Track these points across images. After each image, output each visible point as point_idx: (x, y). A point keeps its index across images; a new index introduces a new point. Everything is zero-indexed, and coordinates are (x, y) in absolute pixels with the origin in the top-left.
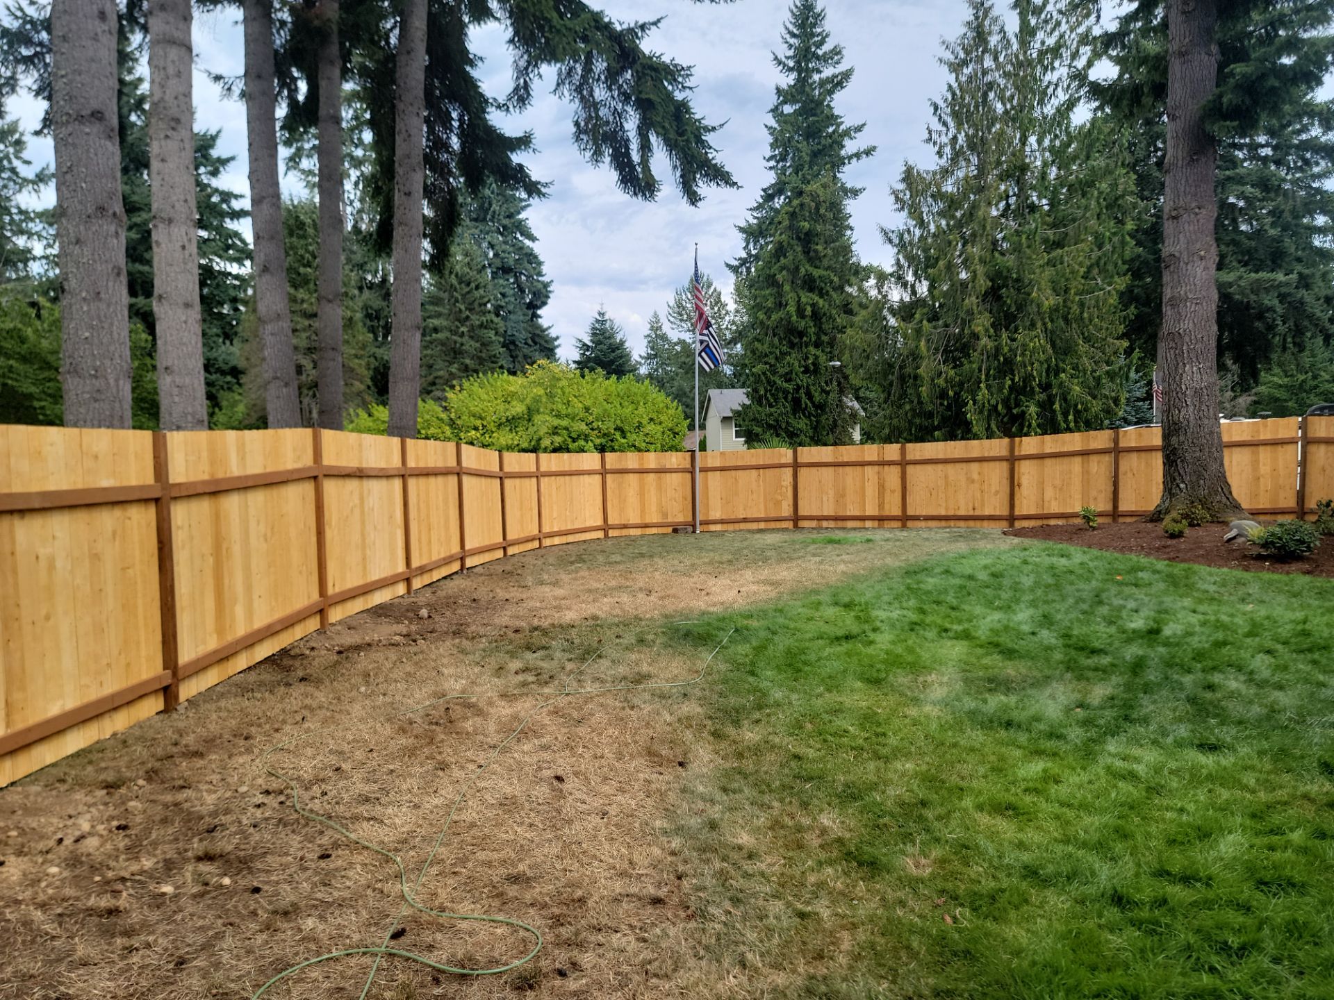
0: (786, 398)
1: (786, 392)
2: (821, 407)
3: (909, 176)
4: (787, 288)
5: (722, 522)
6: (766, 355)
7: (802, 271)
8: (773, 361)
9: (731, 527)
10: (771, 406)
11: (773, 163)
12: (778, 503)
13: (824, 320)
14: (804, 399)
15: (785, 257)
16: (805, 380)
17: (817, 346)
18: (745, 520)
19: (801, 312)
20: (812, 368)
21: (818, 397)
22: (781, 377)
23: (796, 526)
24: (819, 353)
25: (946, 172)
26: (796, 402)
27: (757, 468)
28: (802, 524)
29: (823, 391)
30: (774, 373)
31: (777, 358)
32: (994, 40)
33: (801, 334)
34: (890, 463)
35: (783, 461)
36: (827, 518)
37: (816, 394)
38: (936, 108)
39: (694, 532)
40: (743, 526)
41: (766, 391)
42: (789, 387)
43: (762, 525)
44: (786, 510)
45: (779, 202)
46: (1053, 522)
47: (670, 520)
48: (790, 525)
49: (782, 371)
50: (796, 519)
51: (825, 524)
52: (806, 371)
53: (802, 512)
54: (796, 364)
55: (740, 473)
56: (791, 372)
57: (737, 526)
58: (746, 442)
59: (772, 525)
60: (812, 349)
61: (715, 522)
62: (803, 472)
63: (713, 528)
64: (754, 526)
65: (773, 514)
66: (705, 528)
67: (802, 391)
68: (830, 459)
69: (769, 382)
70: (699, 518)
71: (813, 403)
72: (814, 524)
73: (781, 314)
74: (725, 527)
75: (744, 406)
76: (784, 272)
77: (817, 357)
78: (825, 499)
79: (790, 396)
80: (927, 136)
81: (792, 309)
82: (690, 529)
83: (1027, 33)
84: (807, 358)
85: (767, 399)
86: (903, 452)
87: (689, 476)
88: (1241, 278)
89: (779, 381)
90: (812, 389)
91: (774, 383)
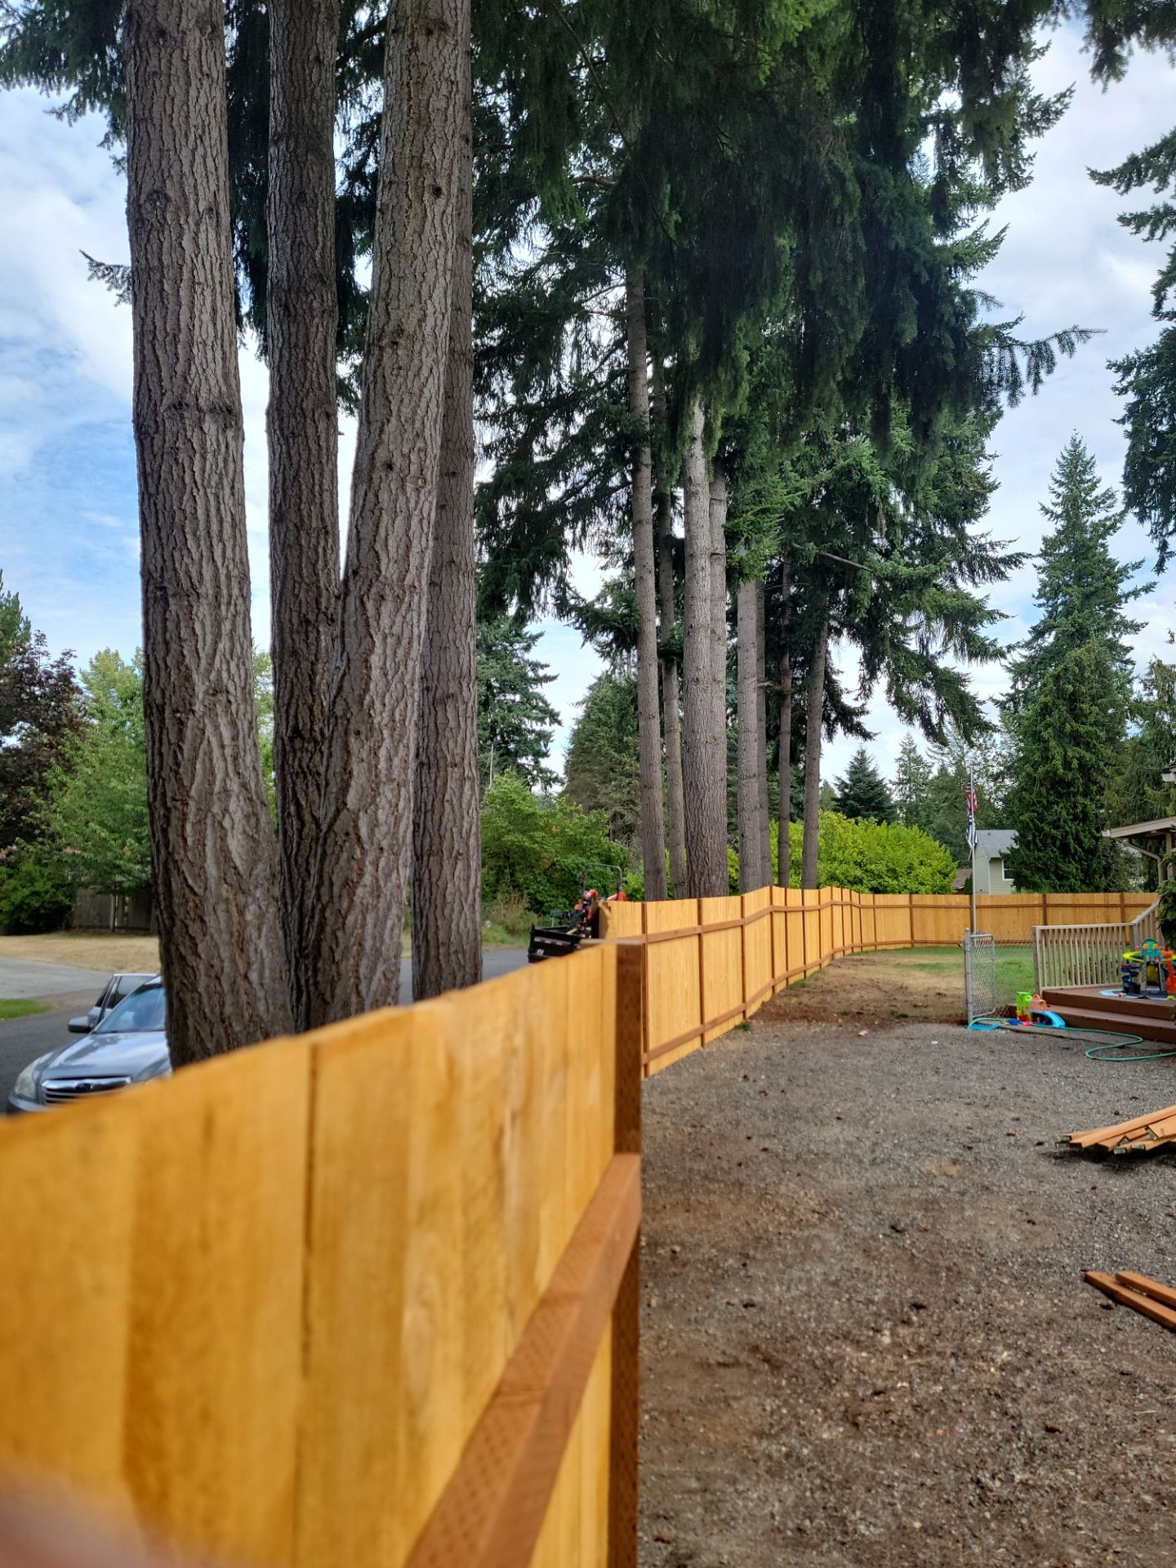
0: (1054, 844)
1: (1054, 838)
2: (1092, 852)
6: (1034, 804)
7: (1068, 727)
8: (1040, 810)
10: (1039, 850)
11: (1043, 601)
13: (1092, 771)
14: (1072, 845)
15: (1051, 715)
16: (1073, 827)
17: (1085, 796)
19: (1067, 764)
20: (1080, 816)
21: (1087, 843)
22: (1049, 824)
24: (1088, 802)
26: (1064, 849)
29: (1093, 837)
30: (1042, 820)
31: (1044, 807)
33: (1069, 784)
37: (1086, 840)
41: (1034, 836)
42: (1058, 833)
45: (1050, 639)
49: (1050, 818)
54: (1064, 813)
56: (1059, 819)
58: (1015, 883)
60: (1080, 799)
67: (1071, 837)
69: (1037, 828)
71: (1083, 848)
73: (1048, 767)
75: (1011, 848)
76: (1050, 729)
77: (1085, 806)
79: (1058, 842)
81: (1058, 762)
85: (1035, 844)
89: (1047, 828)
90: (1082, 835)
91: (1042, 829)
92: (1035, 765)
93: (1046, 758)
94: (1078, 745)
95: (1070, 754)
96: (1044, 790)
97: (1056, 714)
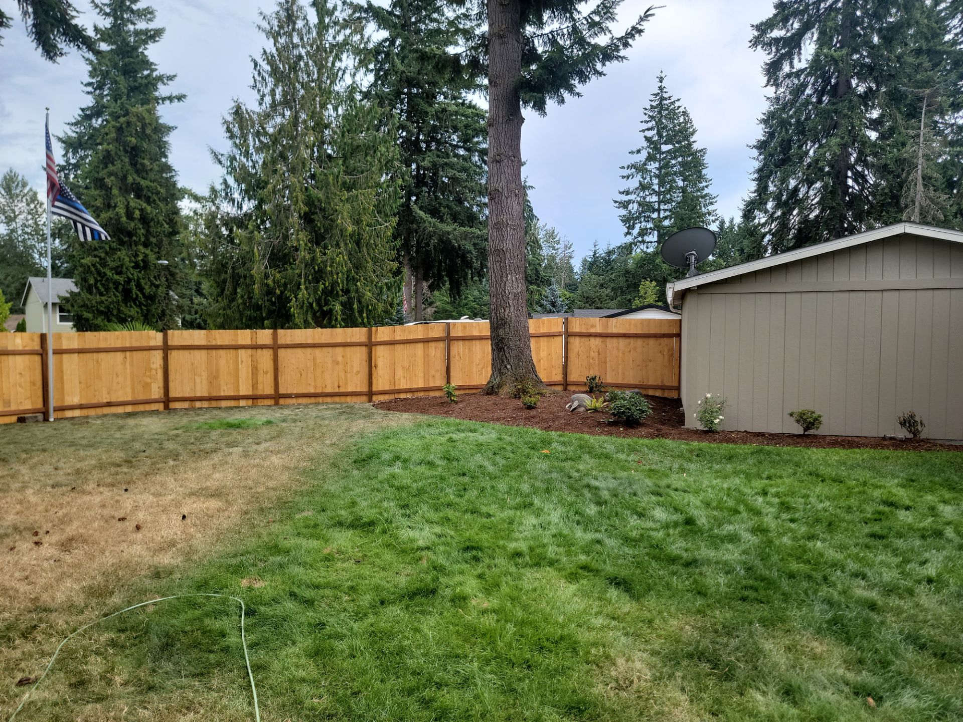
0: (116, 289)
1: (117, 284)
2: (151, 298)
3: (238, 112)
4: (115, 191)
5: (81, 407)
6: (96, 249)
7: (130, 179)
8: (103, 255)
9: (92, 412)
10: (101, 294)
11: (90, 89)
12: (147, 386)
13: (152, 224)
14: (135, 290)
15: (113, 164)
16: (135, 274)
17: (146, 245)
18: (109, 404)
19: (130, 215)
20: (142, 264)
21: (148, 290)
22: (111, 269)
23: (167, 407)
24: (148, 251)
25: (268, 116)
26: (127, 293)
27: (123, 350)
28: (173, 405)
29: (152, 284)
30: (104, 265)
31: (107, 253)
32: (300, 24)
33: (130, 234)
34: (262, 347)
35: (152, 343)
36: (201, 399)
37: (147, 287)
38: (256, 64)
39: (46, 419)
40: (106, 410)
41: (96, 281)
42: (121, 279)
43: (129, 409)
44: (156, 392)
45: (97, 123)
46: (403, 396)
47: (13, 407)
48: (160, 407)
49: (112, 264)
50: (167, 400)
51: (198, 404)
52: (136, 266)
53: (172, 394)
54: (127, 259)
55: (102, 356)
56: (122, 266)
57: (100, 411)
58: (75, 326)
59: (141, 408)
60: (142, 249)
61: (72, 408)
62: (174, 355)
63: (69, 414)
64: (120, 410)
65: (141, 397)
66: (60, 415)
67: (133, 283)
68: (203, 342)
69: (99, 273)
70: (52, 403)
71: (143, 294)
72: (186, 405)
73: (110, 214)
74: (85, 412)
75: (72, 293)
76: (112, 178)
77: (146, 256)
78: (198, 380)
79: (121, 288)
80: (252, 83)
81: (121, 210)
82: (40, 417)
83: (322, 28)
84: (136, 255)
85: (97, 288)
86: (275, 337)
87: (37, 359)
88: (455, 229)
89: (109, 274)
90: (143, 282)
91: (105, 274)
94: (139, 197)
95: (132, 204)
97: (118, 164)
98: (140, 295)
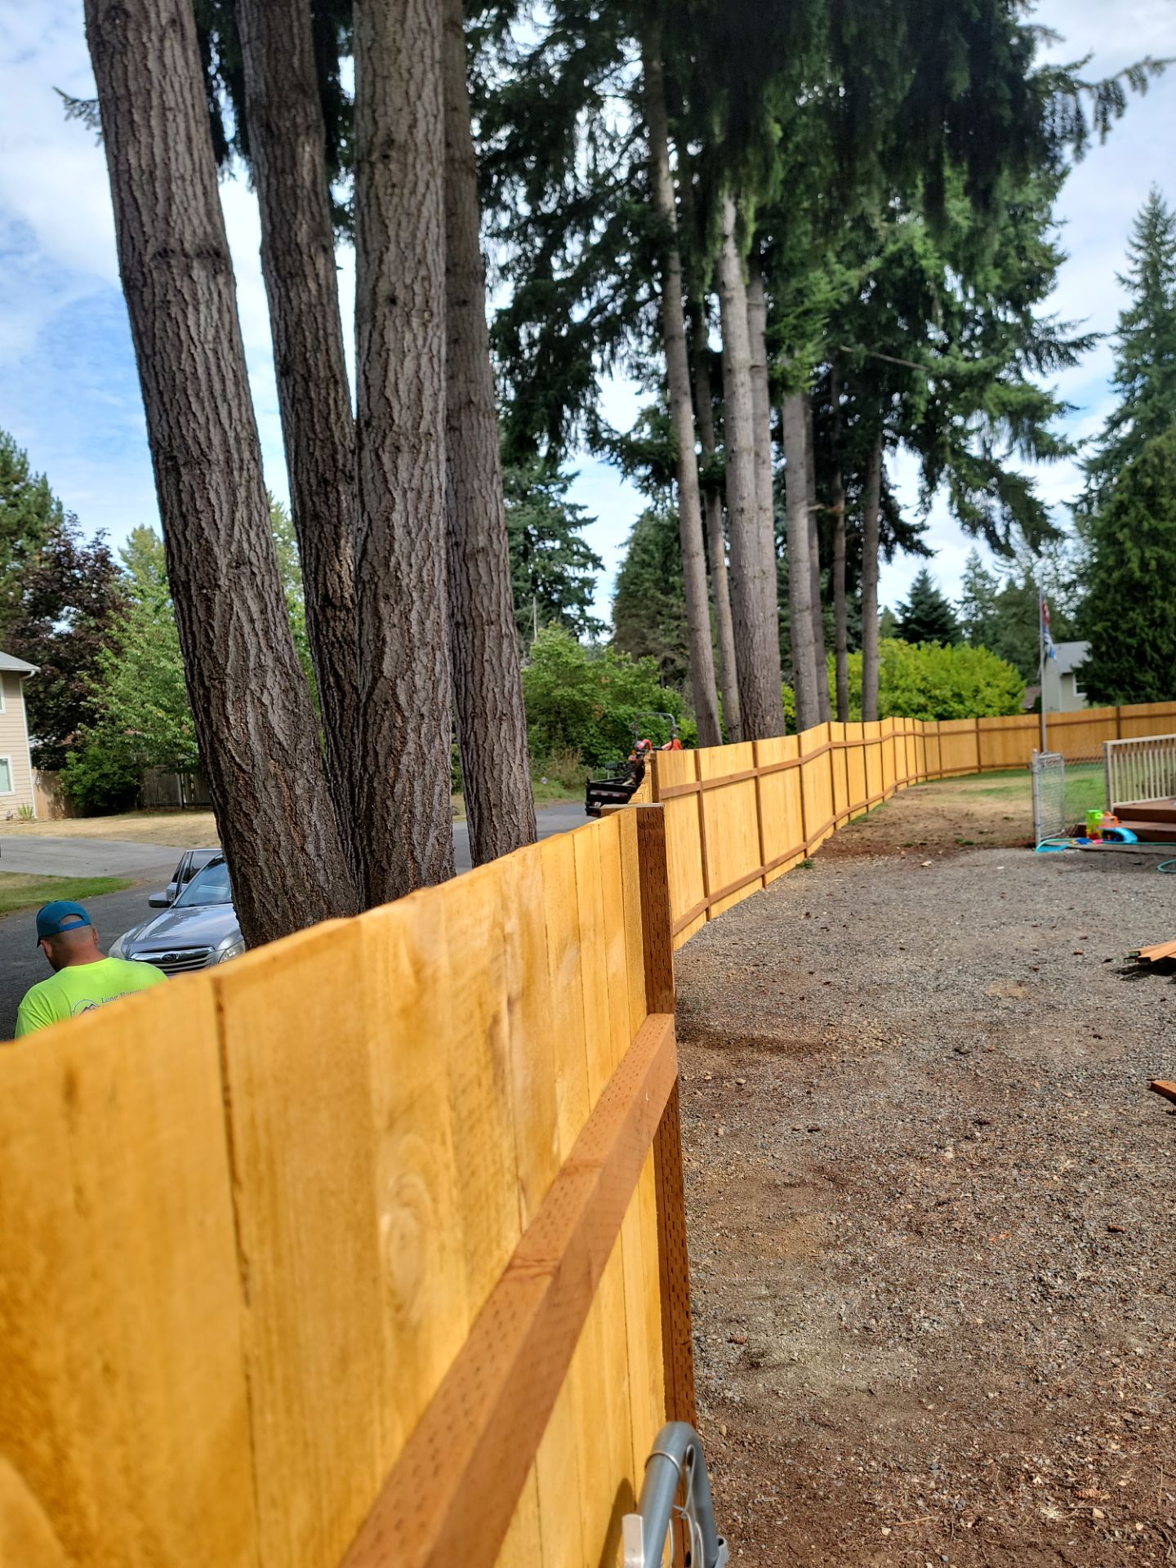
1: (1129, 647)
4: (1129, 545)
7: (1146, 526)
8: (1114, 618)
14: (1150, 652)
16: (1151, 633)
17: (1163, 599)
19: (1144, 566)
20: (1159, 621)
22: (1124, 632)
24: (1167, 605)
30: (1116, 629)
31: (1119, 615)
33: (1146, 588)
54: (1141, 620)
56: (1135, 627)
58: (1087, 698)
60: (1158, 603)
67: (1148, 645)
69: (1111, 638)
71: (1160, 655)
73: (1123, 571)
75: (1086, 664)
76: (1126, 531)
77: (1163, 610)
79: (1134, 651)
81: (1134, 565)
84: (1153, 612)
85: (1109, 655)
89: (1121, 637)
90: (1159, 642)
91: (1116, 638)
92: (1110, 571)
93: (1122, 562)
94: (1156, 544)
95: (1148, 554)
96: (1118, 597)
97: (1132, 512)
98: (1156, 656)
